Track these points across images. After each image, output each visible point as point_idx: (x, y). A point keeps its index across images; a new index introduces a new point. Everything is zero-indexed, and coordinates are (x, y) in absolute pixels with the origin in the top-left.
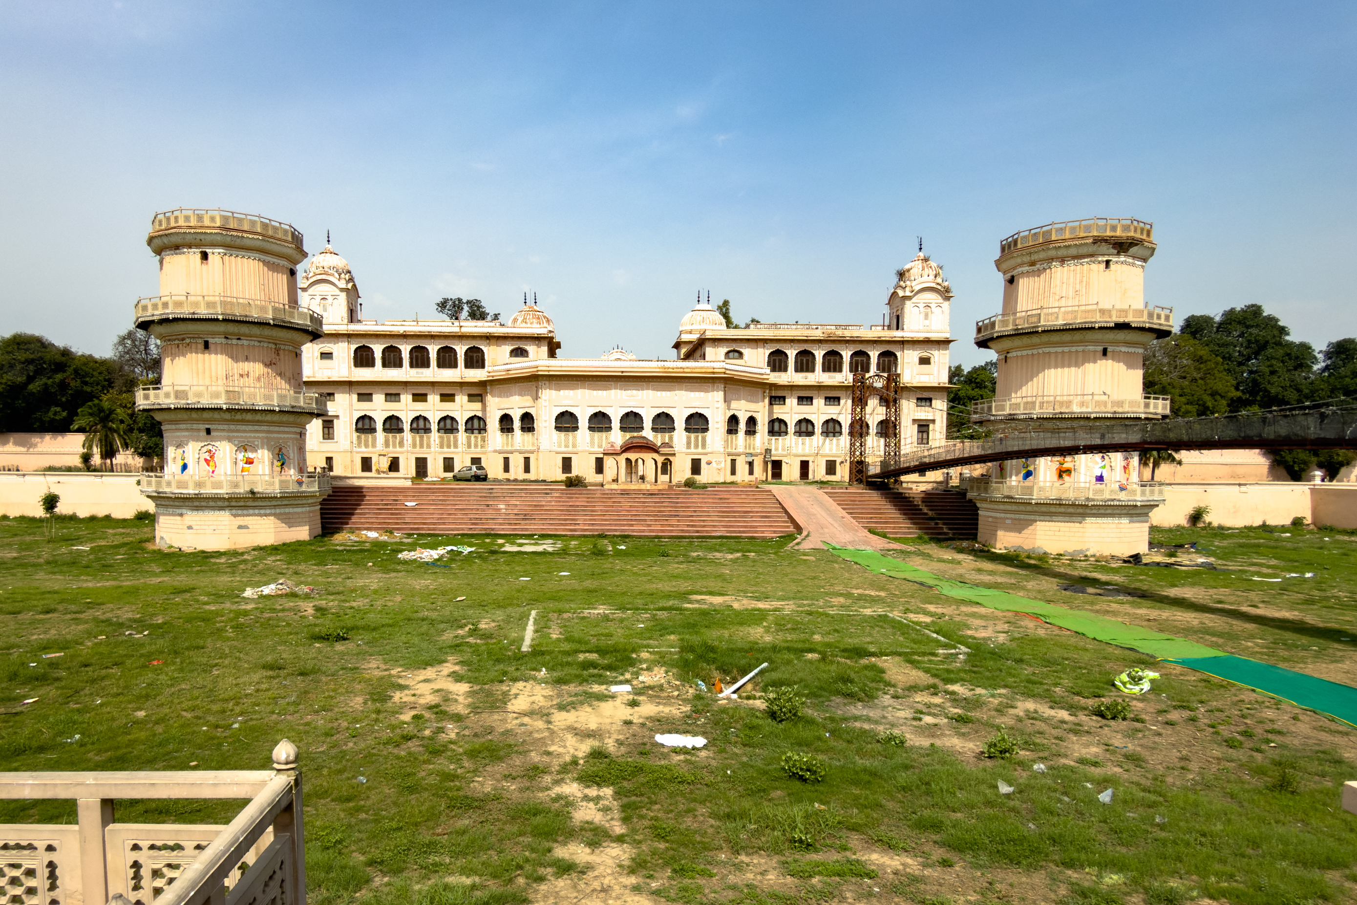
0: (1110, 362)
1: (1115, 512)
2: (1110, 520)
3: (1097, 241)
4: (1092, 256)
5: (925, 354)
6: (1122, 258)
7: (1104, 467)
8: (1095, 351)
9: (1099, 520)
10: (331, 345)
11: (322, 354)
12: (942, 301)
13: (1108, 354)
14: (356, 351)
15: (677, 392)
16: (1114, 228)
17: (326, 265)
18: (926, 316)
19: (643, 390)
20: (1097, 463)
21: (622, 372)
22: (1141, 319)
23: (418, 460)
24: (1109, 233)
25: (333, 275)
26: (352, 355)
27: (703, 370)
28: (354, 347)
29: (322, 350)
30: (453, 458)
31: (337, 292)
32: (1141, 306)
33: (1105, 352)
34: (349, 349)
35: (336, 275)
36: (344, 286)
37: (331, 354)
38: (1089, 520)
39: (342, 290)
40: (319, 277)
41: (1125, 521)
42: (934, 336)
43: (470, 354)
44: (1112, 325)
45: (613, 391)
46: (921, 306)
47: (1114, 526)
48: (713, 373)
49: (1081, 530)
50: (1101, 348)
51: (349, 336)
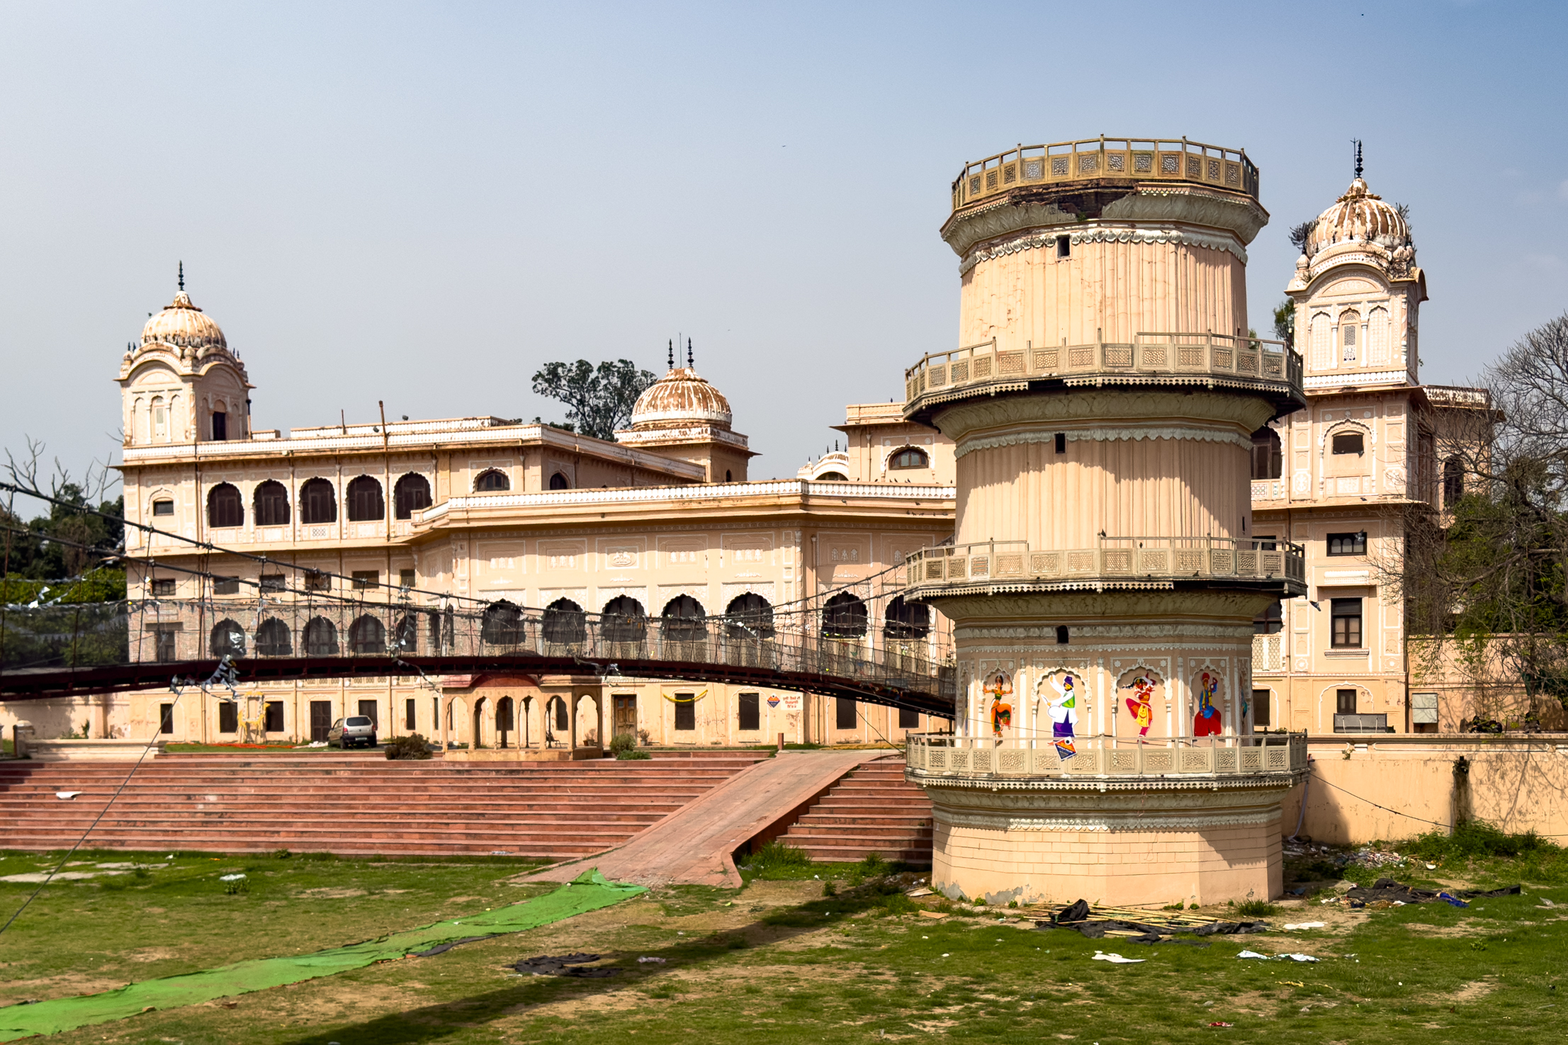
0: (1072, 465)
1: (1069, 805)
2: (1062, 824)
3: (1023, 197)
4: (1027, 231)
5: (1348, 426)
6: (1093, 230)
7: (1071, 703)
8: (1039, 444)
9: (1039, 824)
10: (170, 487)
11: (156, 504)
12: (1385, 295)
13: (1068, 447)
14: (212, 494)
15: (708, 552)
16: (1060, 164)
17: (160, 332)
18: (1350, 337)
19: (642, 550)
20: (1057, 695)
21: (603, 515)
22: (1088, 369)
23: (314, 705)
24: (1049, 178)
25: (170, 351)
26: (205, 503)
27: (757, 503)
28: (207, 488)
29: (155, 497)
30: (375, 702)
31: (178, 383)
32: (1090, 338)
33: (1060, 445)
34: (198, 492)
35: (177, 350)
36: (188, 371)
37: (171, 503)
38: (1019, 824)
39: (185, 378)
40: (149, 357)
41: (1098, 828)
42: (1365, 382)
43: (407, 489)
44: (1024, 385)
45: (586, 555)
46: (1335, 311)
47: (1075, 837)
48: (780, 507)
49: (1006, 846)
50: (1048, 437)
51: (198, 468)
